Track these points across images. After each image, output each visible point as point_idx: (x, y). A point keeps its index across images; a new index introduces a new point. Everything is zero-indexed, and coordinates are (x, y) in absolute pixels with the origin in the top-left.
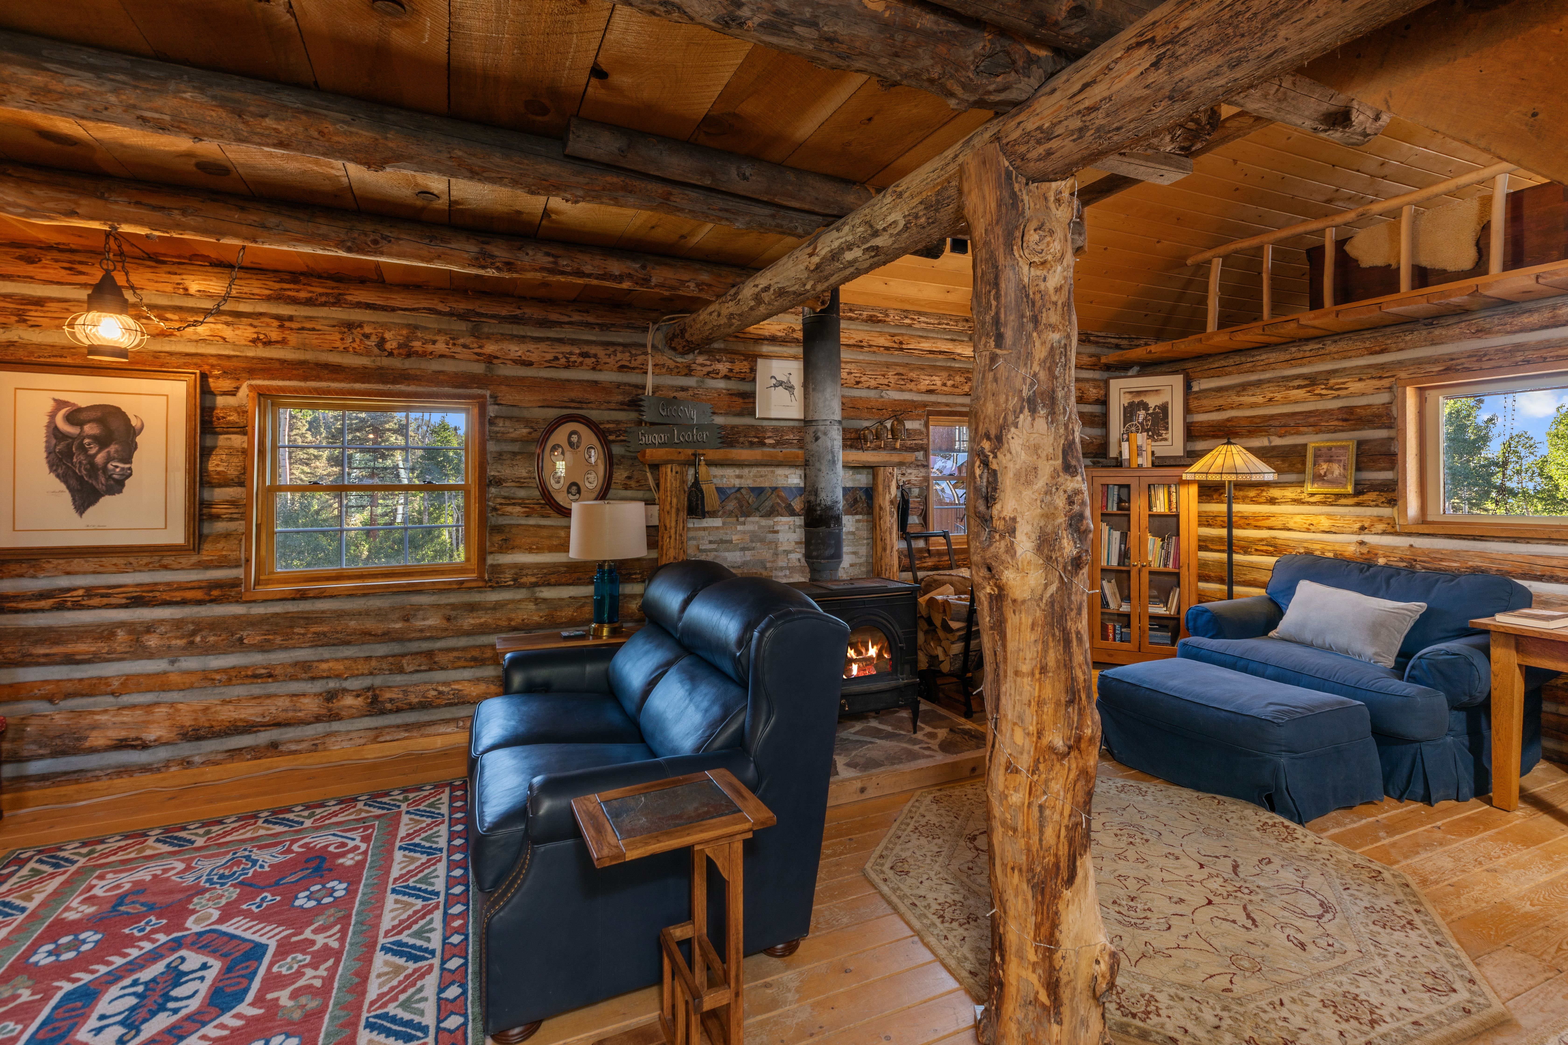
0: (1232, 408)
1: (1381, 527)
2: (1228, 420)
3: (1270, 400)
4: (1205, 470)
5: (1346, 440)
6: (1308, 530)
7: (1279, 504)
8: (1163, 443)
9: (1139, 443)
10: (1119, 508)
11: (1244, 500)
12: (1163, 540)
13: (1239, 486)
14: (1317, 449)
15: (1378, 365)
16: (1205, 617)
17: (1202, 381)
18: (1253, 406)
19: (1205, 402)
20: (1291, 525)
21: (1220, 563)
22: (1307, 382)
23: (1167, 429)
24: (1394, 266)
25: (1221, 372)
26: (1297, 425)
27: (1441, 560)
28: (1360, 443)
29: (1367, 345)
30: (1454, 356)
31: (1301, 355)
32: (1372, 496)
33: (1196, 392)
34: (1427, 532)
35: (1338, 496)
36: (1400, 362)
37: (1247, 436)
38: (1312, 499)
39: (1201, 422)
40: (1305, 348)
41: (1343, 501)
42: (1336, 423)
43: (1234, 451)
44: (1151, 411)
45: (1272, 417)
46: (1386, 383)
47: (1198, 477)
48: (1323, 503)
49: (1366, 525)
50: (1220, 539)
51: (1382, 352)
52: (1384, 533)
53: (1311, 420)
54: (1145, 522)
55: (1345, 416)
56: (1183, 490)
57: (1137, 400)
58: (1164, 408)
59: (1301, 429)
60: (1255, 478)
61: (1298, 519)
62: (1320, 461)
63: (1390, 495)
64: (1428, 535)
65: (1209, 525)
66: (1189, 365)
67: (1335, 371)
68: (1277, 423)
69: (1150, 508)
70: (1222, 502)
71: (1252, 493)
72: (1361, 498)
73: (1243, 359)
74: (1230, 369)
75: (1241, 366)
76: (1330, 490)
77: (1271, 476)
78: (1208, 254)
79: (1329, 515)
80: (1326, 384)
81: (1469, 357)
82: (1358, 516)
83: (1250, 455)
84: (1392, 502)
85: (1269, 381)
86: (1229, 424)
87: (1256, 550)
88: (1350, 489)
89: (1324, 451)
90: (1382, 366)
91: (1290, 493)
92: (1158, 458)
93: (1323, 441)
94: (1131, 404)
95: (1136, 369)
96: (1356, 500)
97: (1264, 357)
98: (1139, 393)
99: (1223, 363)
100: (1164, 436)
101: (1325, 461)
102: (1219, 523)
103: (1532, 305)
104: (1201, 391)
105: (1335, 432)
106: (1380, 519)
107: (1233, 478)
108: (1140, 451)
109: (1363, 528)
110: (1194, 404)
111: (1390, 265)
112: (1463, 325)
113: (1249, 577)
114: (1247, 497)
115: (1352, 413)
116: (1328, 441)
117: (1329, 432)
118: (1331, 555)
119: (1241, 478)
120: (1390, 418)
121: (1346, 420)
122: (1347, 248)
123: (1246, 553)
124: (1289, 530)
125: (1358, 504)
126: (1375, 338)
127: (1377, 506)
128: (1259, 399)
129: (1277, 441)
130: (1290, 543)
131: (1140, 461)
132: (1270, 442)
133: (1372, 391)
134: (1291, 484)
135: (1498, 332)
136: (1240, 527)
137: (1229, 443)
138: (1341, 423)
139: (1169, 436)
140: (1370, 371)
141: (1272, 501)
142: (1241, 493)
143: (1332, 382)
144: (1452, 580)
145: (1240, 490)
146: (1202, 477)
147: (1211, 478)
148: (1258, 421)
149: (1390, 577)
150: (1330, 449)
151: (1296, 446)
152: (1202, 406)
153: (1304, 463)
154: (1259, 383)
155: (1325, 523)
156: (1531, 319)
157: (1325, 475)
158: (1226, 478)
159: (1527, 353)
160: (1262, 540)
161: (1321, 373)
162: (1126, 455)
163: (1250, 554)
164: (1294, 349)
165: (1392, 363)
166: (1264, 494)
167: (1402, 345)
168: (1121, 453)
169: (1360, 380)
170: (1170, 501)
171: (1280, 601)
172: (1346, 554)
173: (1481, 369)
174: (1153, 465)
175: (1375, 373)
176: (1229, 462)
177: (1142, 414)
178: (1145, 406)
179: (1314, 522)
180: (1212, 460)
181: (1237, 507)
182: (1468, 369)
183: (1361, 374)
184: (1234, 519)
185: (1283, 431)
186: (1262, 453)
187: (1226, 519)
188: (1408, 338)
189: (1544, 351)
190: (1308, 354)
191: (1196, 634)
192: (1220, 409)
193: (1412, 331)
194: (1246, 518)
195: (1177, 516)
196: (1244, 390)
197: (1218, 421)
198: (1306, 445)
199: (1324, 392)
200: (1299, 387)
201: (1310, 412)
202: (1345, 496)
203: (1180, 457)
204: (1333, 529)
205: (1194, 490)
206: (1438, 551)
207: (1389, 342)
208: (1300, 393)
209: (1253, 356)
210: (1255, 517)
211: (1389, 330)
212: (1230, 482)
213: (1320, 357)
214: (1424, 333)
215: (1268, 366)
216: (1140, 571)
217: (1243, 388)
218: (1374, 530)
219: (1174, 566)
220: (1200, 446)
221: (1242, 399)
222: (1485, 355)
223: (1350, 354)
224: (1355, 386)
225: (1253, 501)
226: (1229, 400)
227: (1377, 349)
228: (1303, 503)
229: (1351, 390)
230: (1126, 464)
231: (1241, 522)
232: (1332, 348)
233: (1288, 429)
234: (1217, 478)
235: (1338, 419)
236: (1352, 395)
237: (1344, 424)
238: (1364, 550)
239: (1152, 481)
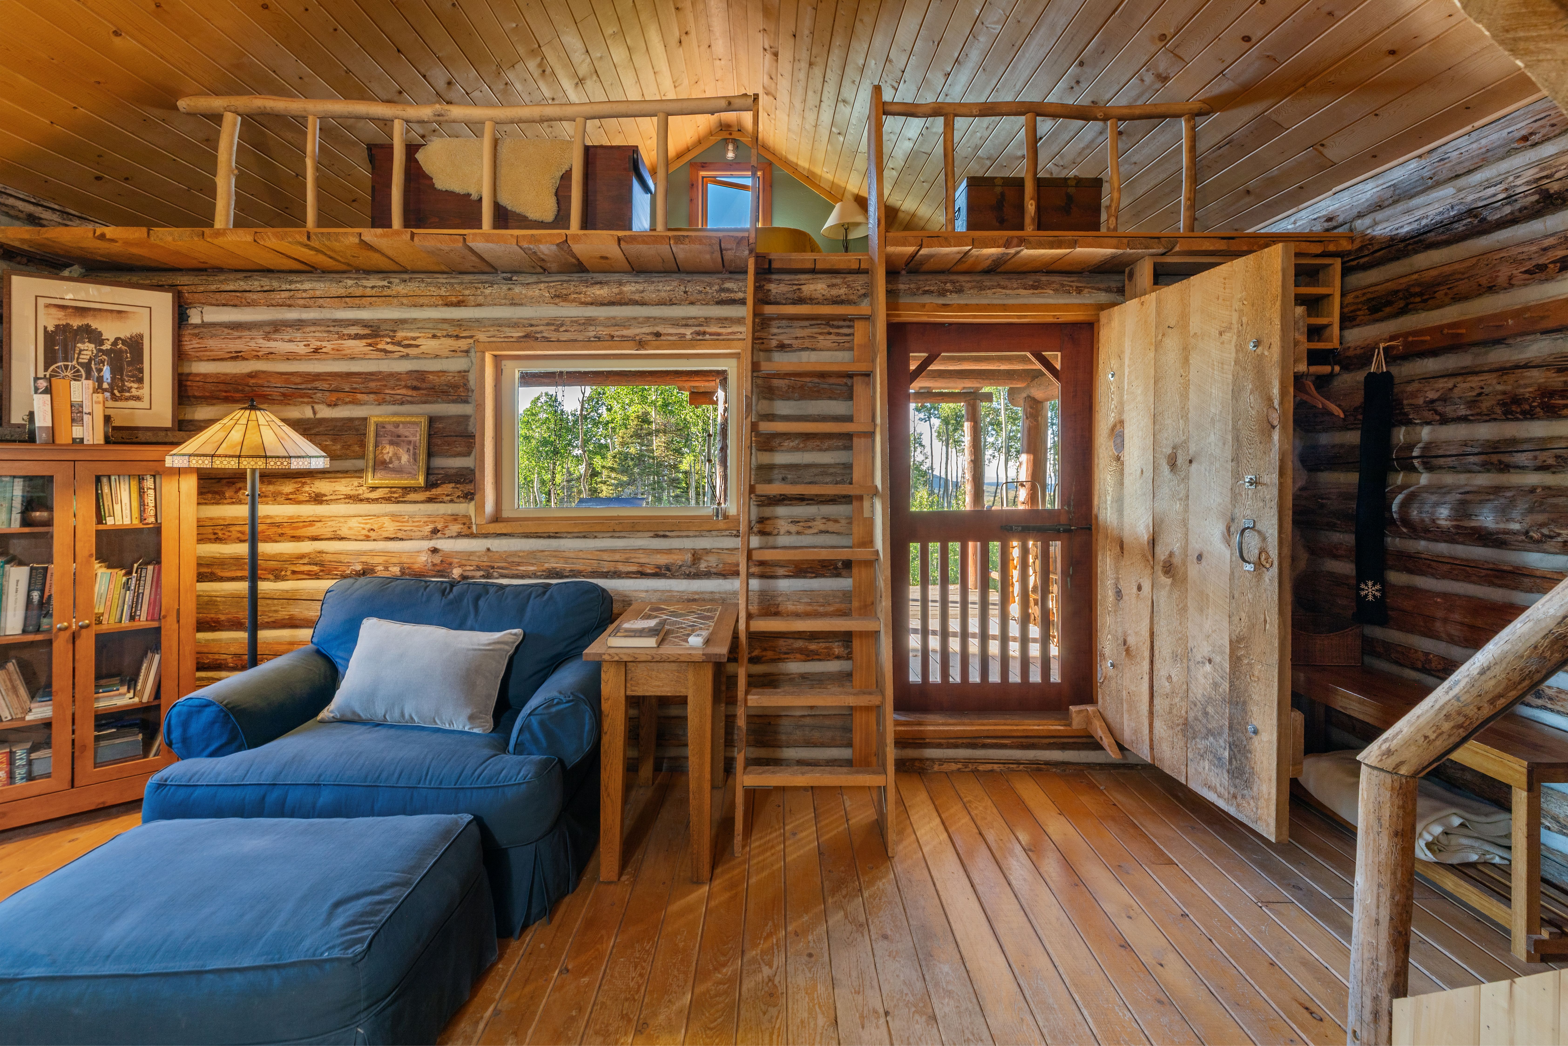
0: (257, 357)
1: (455, 528)
2: (251, 375)
3: (316, 351)
4: (209, 450)
5: (417, 415)
6: (367, 538)
7: (328, 502)
8: (132, 404)
9: (76, 398)
10: (25, 522)
11: (275, 498)
12: (129, 573)
13: (268, 477)
14: (379, 426)
15: (453, 320)
16: (208, 714)
17: (207, 309)
18: (290, 357)
19: (211, 343)
20: (344, 532)
21: (235, 597)
22: (367, 331)
23: (140, 380)
24: (474, 197)
25: (237, 300)
26: (354, 391)
27: (519, 564)
28: (432, 420)
29: (443, 292)
30: (533, 322)
31: (359, 292)
32: (447, 488)
33: (196, 326)
34: (504, 531)
35: (407, 490)
36: (477, 320)
37: (281, 403)
38: (374, 495)
39: (205, 375)
40: (365, 283)
41: (412, 496)
42: (403, 391)
43: (262, 421)
44: (107, 346)
45: (318, 377)
46: (463, 344)
47: (195, 463)
48: (387, 500)
49: (439, 527)
50: (236, 560)
51: (459, 304)
52: (459, 535)
53: (372, 385)
54: (87, 544)
55: (415, 383)
56: (169, 487)
57: (76, 323)
58: (135, 345)
59: (359, 396)
60: (296, 464)
61: (354, 523)
62: (385, 441)
63: (469, 487)
64: (505, 535)
65: (218, 540)
66: (182, 280)
67: (403, 321)
68: (326, 386)
69: (100, 519)
70: (240, 502)
71: (288, 487)
72: (435, 492)
73: (276, 284)
74: (255, 296)
75: (272, 295)
76: (396, 482)
77: (320, 463)
78: (216, 103)
79: (394, 517)
80: (392, 337)
81: (548, 324)
82: (429, 516)
83: (287, 428)
84: (469, 496)
85: (315, 323)
86: (252, 381)
87: (294, 572)
88: (421, 480)
89: (390, 427)
90: (459, 323)
91: (344, 486)
92: (114, 428)
93: (388, 415)
94: (63, 329)
95: (76, 270)
96: (428, 494)
97: (307, 286)
98: (82, 311)
99: (242, 285)
100: (134, 392)
101: (392, 443)
102: (235, 535)
103: (600, 277)
104: (204, 325)
105: (402, 403)
106: (455, 518)
107: (260, 464)
108: (77, 414)
109: (435, 531)
110: (191, 344)
111: (469, 195)
112: (542, 286)
113: (283, 614)
114: (281, 494)
115: (423, 380)
116: (395, 414)
117: (394, 403)
118: (396, 570)
119: (272, 464)
120: (468, 390)
121: (415, 388)
122: (419, 156)
123: (278, 578)
124: (342, 539)
125: (430, 500)
126: (452, 284)
127: (452, 501)
128: (300, 348)
129: (325, 412)
130: (342, 558)
131: (77, 432)
132: (315, 413)
133: (447, 353)
134: (345, 473)
135: (574, 301)
136: (269, 539)
137: (253, 408)
138: (410, 393)
139: (145, 392)
140: (445, 326)
141: (318, 499)
142: (271, 488)
143: (400, 335)
144: (544, 593)
145: (270, 483)
146: (206, 463)
147: (218, 463)
148: (298, 380)
149: (477, 598)
150: (397, 425)
151: (351, 420)
152: (205, 349)
153: (363, 445)
154: (299, 324)
155: (390, 527)
156: (602, 292)
157: (391, 462)
158: (247, 464)
159: (598, 328)
160: (302, 556)
161: (385, 321)
162: (43, 420)
163: (284, 579)
164: (350, 282)
165: (470, 320)
166: (307, 488)
167: (481, 299)
168: (31, 415)
169: (434, 336)
170: (142, 505)
171: (336, 654)
172: (416, 566)
173: (558, 341)
174: (107, 441)
175: (452, 331)
176: (252, 439)
177: (87, 349)
178: (96, 337)
179: (375, 527)
180: (222, 434)
181: (264, 510)
182: (547, 340)
183: (436, 328)
184: (260, 528)
185: (333, 397)
186: (304, 428)
187: (247, 529)
188: (488, 291)
189: (612, 328)
190: (369, 292)
191: (188, 752)
192: (237, 356)
193: (492, 284)
194: (278, 525)
195: (157, 530)
196: (276, 331)
197: (235, 376)
198: (365, 419)
199: (389, 347)
200: (357, 337)
201: (371, 374)
202: (415, 489)
203: (166, 429)
204: (399, 535)
205: (190, 484)
206: (515, 554)
207: (467, 292)
208: (358, 346)
209: (291, 282)
210: (293, 523)
211: (467, 278)
212: (253, 471)
213: (386, 298)
214: (505, 288)
215: (314, 301)
216: (74, 637)
217: (276, 328)
218: (448, 533)
219: (151, 617)
220: (201, 413)
221: (272, 344)
222: (562, 325)
223: (421, 301)
224: (428, 345)
225: (290, 500)
226: (252, 344)
227: (454, 299)
228: (361, 500)
229: (423, 348)
230: (41, 437)
231: (271, 532)
232: (400, 288)
233: (341, 395)
234: (232, 464)
235: (406, 387)
236: (424, 356)
237: (414, 393)
238: (437, 559)
239: (102, 469)
